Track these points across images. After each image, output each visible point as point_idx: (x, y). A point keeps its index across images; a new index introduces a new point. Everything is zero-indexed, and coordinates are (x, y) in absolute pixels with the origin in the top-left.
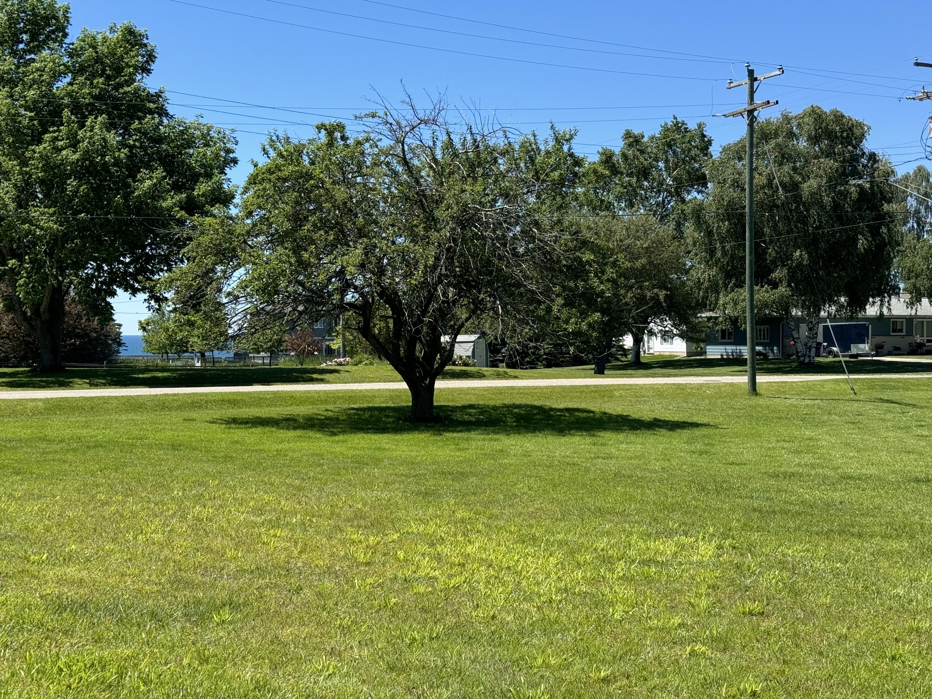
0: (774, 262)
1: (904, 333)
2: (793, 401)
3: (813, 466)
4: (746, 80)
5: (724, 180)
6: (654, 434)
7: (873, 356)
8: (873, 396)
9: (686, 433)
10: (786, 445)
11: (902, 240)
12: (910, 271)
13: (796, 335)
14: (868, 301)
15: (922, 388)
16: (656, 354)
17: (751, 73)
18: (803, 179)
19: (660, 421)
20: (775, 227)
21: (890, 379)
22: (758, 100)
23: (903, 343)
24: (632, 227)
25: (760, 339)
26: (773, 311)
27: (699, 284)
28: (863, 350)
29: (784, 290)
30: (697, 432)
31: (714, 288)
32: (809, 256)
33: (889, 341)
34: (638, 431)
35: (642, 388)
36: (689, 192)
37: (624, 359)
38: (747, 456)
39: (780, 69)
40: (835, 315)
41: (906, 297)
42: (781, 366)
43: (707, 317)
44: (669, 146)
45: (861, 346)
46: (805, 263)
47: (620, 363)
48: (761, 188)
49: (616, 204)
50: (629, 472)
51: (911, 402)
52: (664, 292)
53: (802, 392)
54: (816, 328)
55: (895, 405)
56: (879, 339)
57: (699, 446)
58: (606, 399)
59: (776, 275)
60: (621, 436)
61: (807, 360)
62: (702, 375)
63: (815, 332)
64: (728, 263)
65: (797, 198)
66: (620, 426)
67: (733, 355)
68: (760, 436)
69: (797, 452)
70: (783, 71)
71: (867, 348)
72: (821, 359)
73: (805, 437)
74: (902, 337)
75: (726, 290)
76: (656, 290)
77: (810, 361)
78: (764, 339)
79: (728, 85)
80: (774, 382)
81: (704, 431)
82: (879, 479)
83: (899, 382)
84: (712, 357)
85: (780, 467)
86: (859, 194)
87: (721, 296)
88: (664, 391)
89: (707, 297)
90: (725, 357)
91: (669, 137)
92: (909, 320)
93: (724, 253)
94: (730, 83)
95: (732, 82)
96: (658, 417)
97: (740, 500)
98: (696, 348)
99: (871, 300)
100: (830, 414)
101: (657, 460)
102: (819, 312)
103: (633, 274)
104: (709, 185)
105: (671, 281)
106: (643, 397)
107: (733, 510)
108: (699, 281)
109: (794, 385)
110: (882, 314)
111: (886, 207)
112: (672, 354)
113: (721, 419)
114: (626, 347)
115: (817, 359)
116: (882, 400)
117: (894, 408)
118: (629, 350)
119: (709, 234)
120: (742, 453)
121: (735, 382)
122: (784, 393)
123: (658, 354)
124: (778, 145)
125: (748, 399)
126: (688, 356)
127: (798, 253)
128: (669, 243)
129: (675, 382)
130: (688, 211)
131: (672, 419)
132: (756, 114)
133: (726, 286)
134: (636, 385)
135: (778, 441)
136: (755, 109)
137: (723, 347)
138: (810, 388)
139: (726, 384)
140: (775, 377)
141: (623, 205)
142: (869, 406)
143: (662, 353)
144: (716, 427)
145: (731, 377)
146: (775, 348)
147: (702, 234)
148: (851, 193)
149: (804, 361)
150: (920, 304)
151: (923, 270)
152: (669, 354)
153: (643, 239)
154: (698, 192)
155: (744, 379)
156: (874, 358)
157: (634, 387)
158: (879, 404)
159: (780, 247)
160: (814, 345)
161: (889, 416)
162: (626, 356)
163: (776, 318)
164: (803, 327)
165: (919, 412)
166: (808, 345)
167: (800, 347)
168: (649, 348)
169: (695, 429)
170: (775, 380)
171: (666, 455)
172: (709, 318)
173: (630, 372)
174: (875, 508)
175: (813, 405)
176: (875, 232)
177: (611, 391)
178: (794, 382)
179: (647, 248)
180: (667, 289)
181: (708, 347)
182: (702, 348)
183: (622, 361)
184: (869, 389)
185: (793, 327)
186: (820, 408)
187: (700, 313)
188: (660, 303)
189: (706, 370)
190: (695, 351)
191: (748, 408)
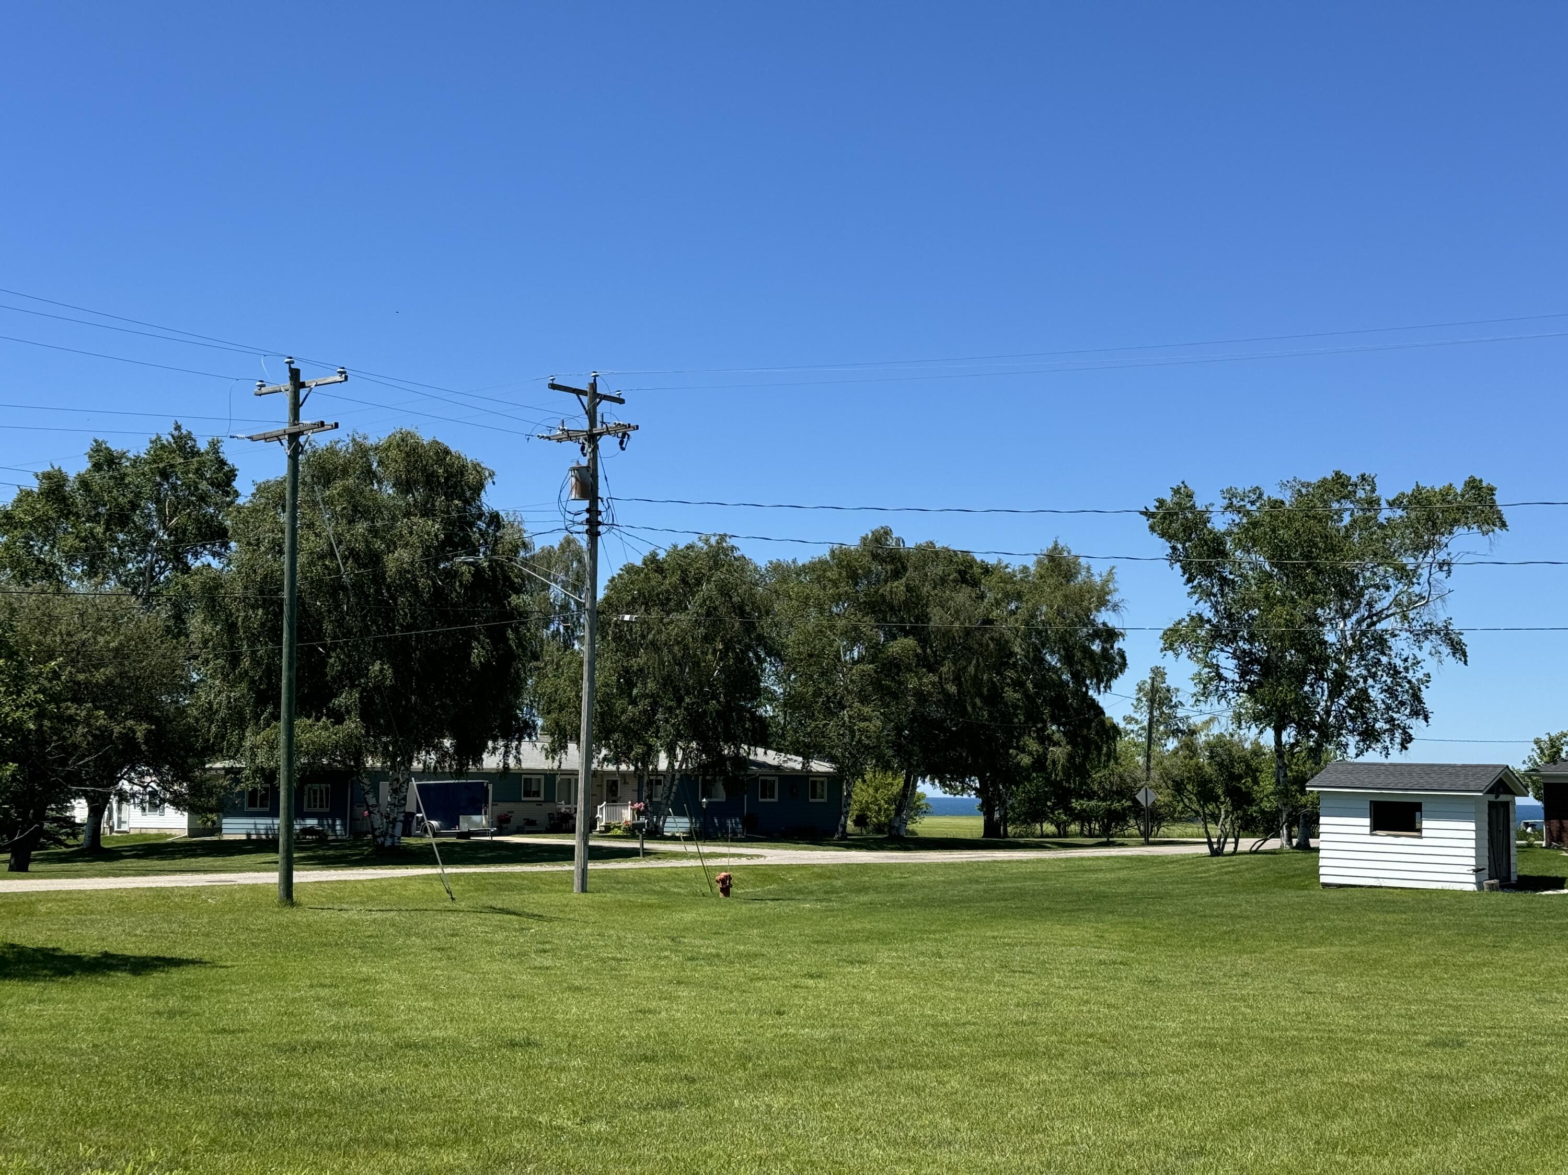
0: (338, 678)
1: (542, 798)
2: (353, 915)
3: (356, 1028)
4: (287, 384)
5: (258, 539)
6: (97, 982)
7: (493, 834)
8: (480, 904)
9: (156, 978)
10: (324, 992)
11: (542, 650)
12: (551, 701)
13: (371, 801)
14: (486, 746)
15: (557, 887)
16: (132, 832)
17: (295, 374)
18: (388, 547)
19: (113, 956)
20: (340, 623)
21: (511, 873)
22: (306, 418)
23: (540, 813)
24: (90, 611)
25: (315, 806)
26: (335, 761)
27: (209, 712)
28: (477, 825)
29: (353, 726)
30: (176, 975)
31: (238, 720)
32: (394, 672)
33: (519, 810)
34: (68, 978)
35: (90, 897)
36: (196, 555)
37: (71, 842)
38: (254, 1015)
39: (341, 373)
40: (435, 768)
41: (545, 741)
42: (348, 852)
43: (224, 768)
44: (165, 475)
45: (476, 818)
46: (388, 682)
47: (64, 849)
48: (319, 558)
49: (65, 569)
50: (31, 1057)
51: (536, 912)
52: (145, 726)
53: (371, 898)
54: (404, 790)
55: (511, 917)
56: (504, 808)
57: (173, 1002)
58: (20, 918)
59: (341, 700)
60: (33, 989)
61: (388, 843)
62: (206, 871)
63: (402, 795)
64: (261, 678)
65: (379, 578)
66: (37, 969)
67: (267, 834)
68: (284, 979)
69: (338, 1005)
70: (346, 378)
71: (484, 822)
72: (412, 841)
73: (359, 976)
74: (539, 803)
75: (256, 724)
76: (130, 723)
77: (393, 843)
78: (321, 806)
79: (256, 390)
80: (327, 882)
81: (190, 973)
82: (455, 1044)
83: (524, 879)
84: (232, 838)
85: (303, 1032)
86: (473, 576)
87: (248, 734)
88: (131, 902)
89: (223, 737)
90: (254, 837)
91: (162, 460)
92: (549, 776)
93: (256, 662)
94: (261, 386)
95: (264, 386)
96: (112, 951)
97: (217, 1098)
98: (205, 823)
99: (490, 744)
100: (408, 935)
101: (88, 1030)
102: (410, 762)
103: (88, 694)
104: (233, 544)
105: (159, 705)
106: (92, 913)
107: (199, 1117)
108: (211, 708)
109: (359, 886)
110: (506, 767)
111: (514, 599)
112: (162, 831)
113: (225, 950)
114: (78, 821)
115: (406, 840)
116: (494, 910)
117: (510, 921)
118: (81, 825)
119: (231, 628)
120: (245, 1011)
121: (260, 882)
122: (340, 900)
123: (137, 831)
124: (346, 489)
125: (278, 913)
126: (190, 836)
127: (377, 666)
128: (158, 641)
129: (154, 885)
130: (195, 588)
131: (136, 953)
132: (302, 439)
133: (257, 717)
134: (80, 892)
135: (311, 986)
136: (301, 433)
137: (252, 821)
138: (384, 890)
139: (243, 888)
140: (332, 872)
141: (79, 571)
142: (471, 920)
143: (143, 831)
144: (212, 964)
145: (256, 874)
146: (338, 822)
147: (219, 627)
148: (463, 573)
149: (383, 843)
150: (566, 753)
151: (569, 699)
152: (155, 831)
153: (109, 633)
154: (214, 554)
155: (273, 878)
156: (495, 838)
157: (76, 896)
158: (487, 916)
159: (349, 656)
160: (401, 817)
161: (499, 937)
162: (75, 836)
163: (338, 771)
164: (385, 787)
165: (545, 927)
166: (391, 817)
167: (378, 821)
168: (120, 822)
169: (173, 970)
170: (329, 879)
171: (108, 1021)
172: (228, 771)
173: (79, 865)
174: (434, 1097)
175: (384, 921)
176: (497, 637)
177: (32, 902)
178: (359, 881)
179: (116, 650)
180: (150, 719)
181: (224, 821)
182: (214, 823)
183: (67, 846)
184: (476, 890)
185: (367, 788)
186: (394, 925)
187: (209, 762)
188: (137, 746)
189: (219, 862)
190: (201, 827)
191: (274, 929)
